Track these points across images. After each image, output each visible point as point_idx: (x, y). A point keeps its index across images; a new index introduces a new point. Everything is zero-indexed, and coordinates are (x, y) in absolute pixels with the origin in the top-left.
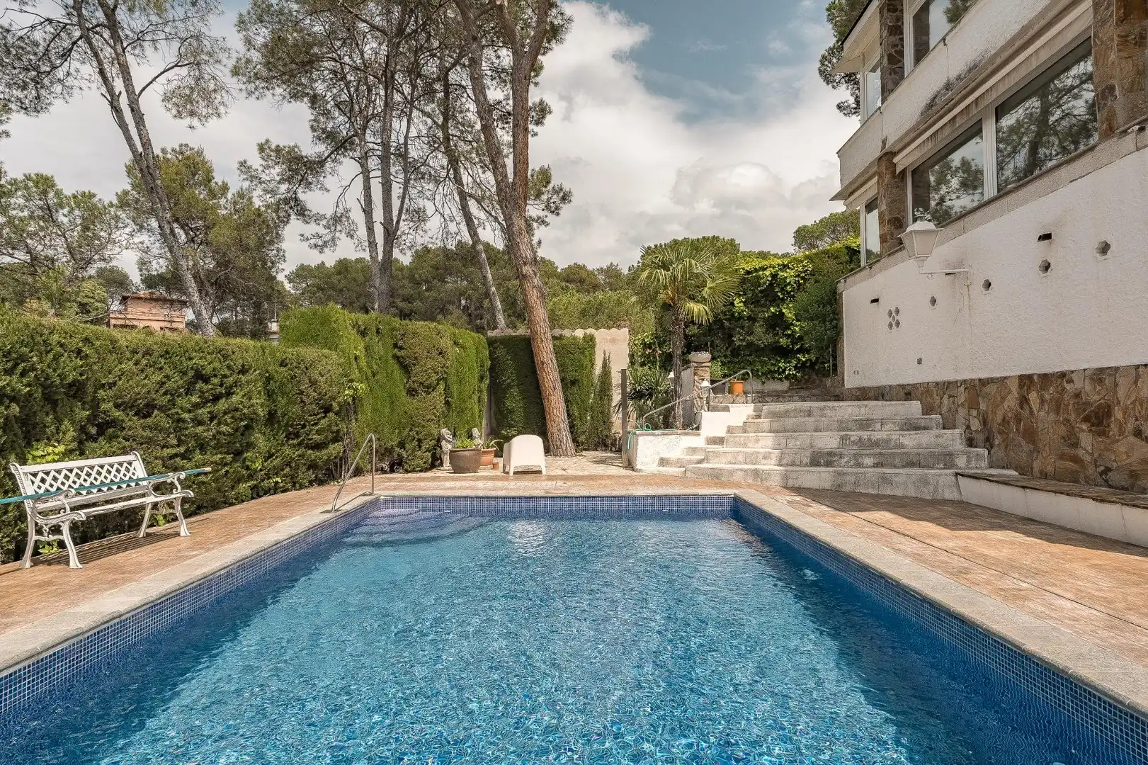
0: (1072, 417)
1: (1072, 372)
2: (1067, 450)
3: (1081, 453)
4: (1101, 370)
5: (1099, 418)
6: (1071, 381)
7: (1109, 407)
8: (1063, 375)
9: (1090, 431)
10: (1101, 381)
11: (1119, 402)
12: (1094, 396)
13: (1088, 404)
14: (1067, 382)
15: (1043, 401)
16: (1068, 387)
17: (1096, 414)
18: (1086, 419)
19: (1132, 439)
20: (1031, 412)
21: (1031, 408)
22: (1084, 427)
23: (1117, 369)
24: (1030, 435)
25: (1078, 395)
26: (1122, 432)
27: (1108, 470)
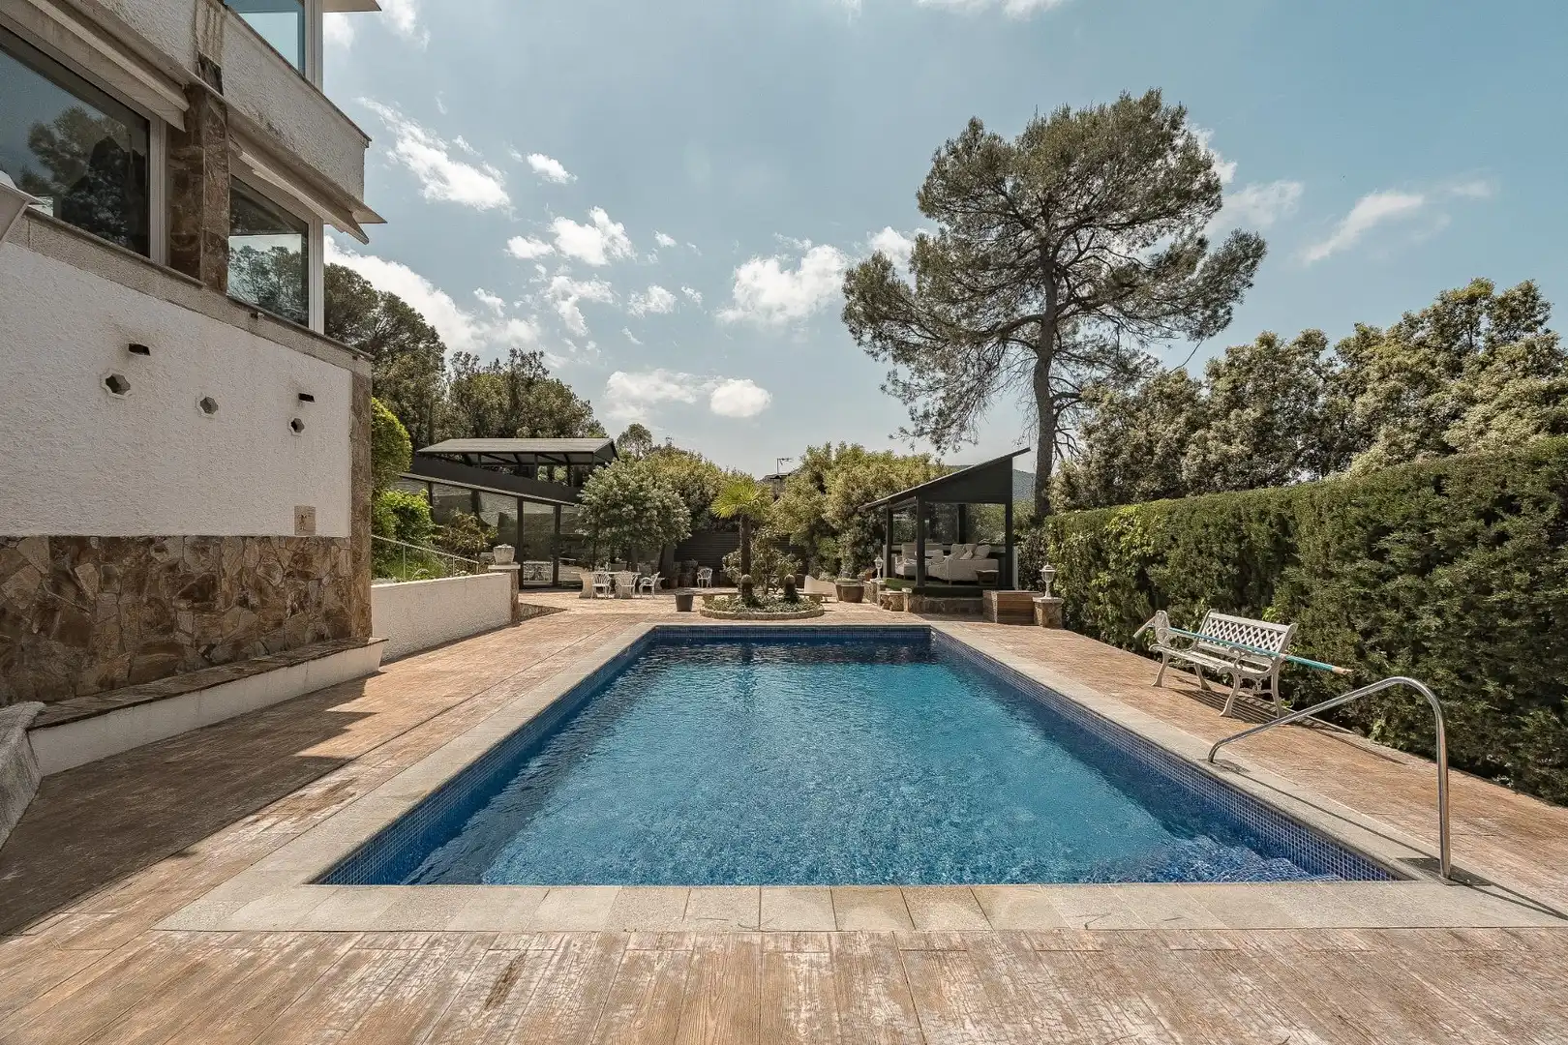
0: (165, 594)
1: (165, 538)
2: (155, 638)
3: (180, 638)
4: (206, 539)
5: (201, 593)
6: (161, 550)
7: (214, 578)
8: (150, 541)
9: (192, 608)
10: (204, 550)
11: (225, 575)
12: (197, 568)
13: (188, 577)
14: (157, 550)
15: (108, 579)
16: (158, 557)
17: (201, 589)
18: (185, 596)
19: (238, 609)
20: (80, 594)
21: (79, 589)
22: (183, 605)
23: (222, 539)
24: (78, 633)
25: (172, 568)
26: (227, 604)
27: (212, 647)
